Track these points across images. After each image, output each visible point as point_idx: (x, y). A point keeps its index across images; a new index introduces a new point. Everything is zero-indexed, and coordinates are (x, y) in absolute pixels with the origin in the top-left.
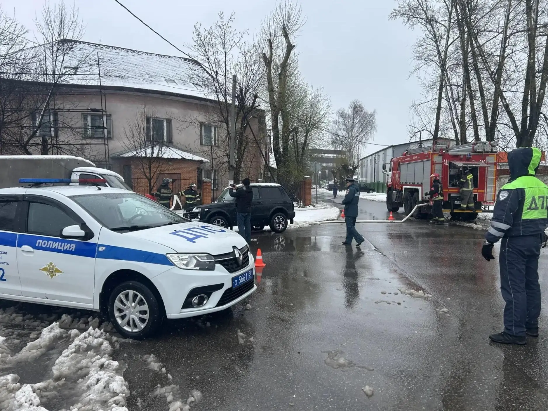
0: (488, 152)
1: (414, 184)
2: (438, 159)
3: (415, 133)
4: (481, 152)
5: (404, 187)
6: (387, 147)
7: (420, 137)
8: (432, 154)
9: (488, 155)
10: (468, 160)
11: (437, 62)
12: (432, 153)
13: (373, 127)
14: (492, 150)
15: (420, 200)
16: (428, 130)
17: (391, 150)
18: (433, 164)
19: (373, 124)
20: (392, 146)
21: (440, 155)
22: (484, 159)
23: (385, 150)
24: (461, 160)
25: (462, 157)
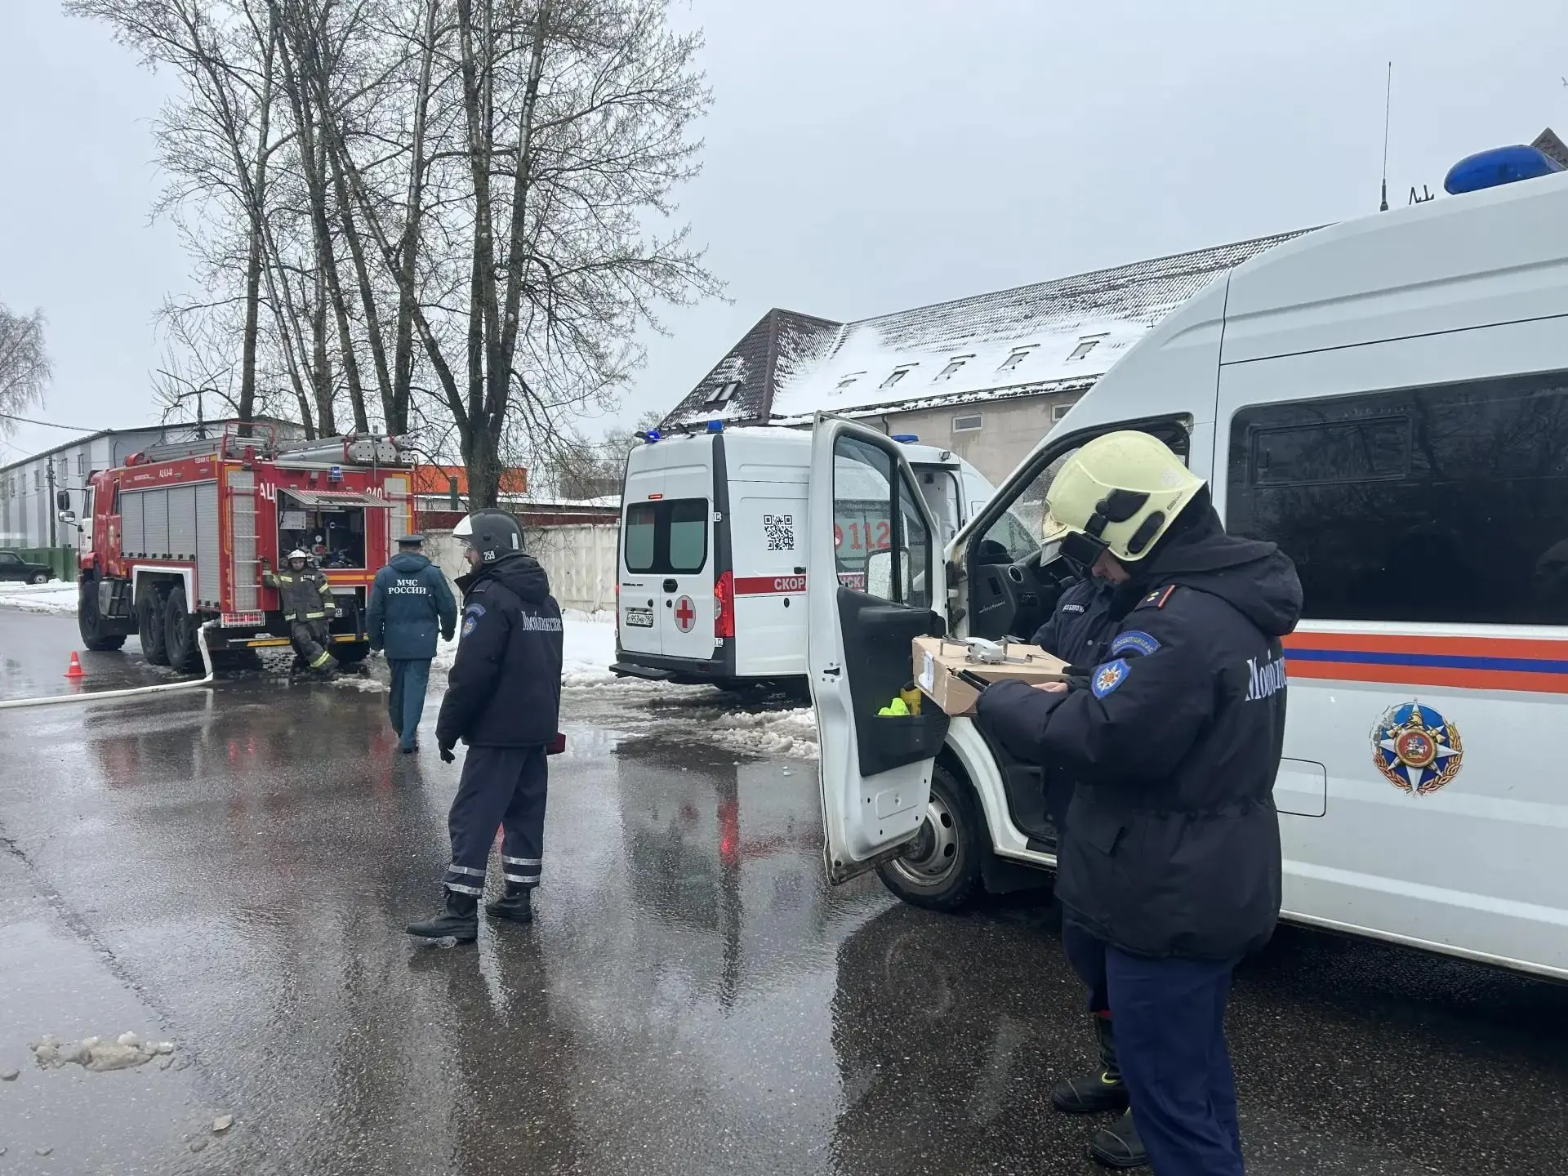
0: (385, 465)
1: (167, 560)
2: (241, 481)
3: (180, 397)
4: (369, 464)
5: (137, 568)
6: (91, 434)
7: (200, 411)
8: (221, 465)
9: (390, 474)
10: (334, 485)
11: (237, 191)
12: (219, 459)
13: (38, 366)
14: (398, 458)
15: (190, 611)
16: (220, 390)
17: (105, 444)
18: (225, 494)
19: (37, 353)
20: (109, 433)
21: (247, 469)
22: (380, 484)
23: (83, 442)
24: (312, 485)
25: (314, 476)
